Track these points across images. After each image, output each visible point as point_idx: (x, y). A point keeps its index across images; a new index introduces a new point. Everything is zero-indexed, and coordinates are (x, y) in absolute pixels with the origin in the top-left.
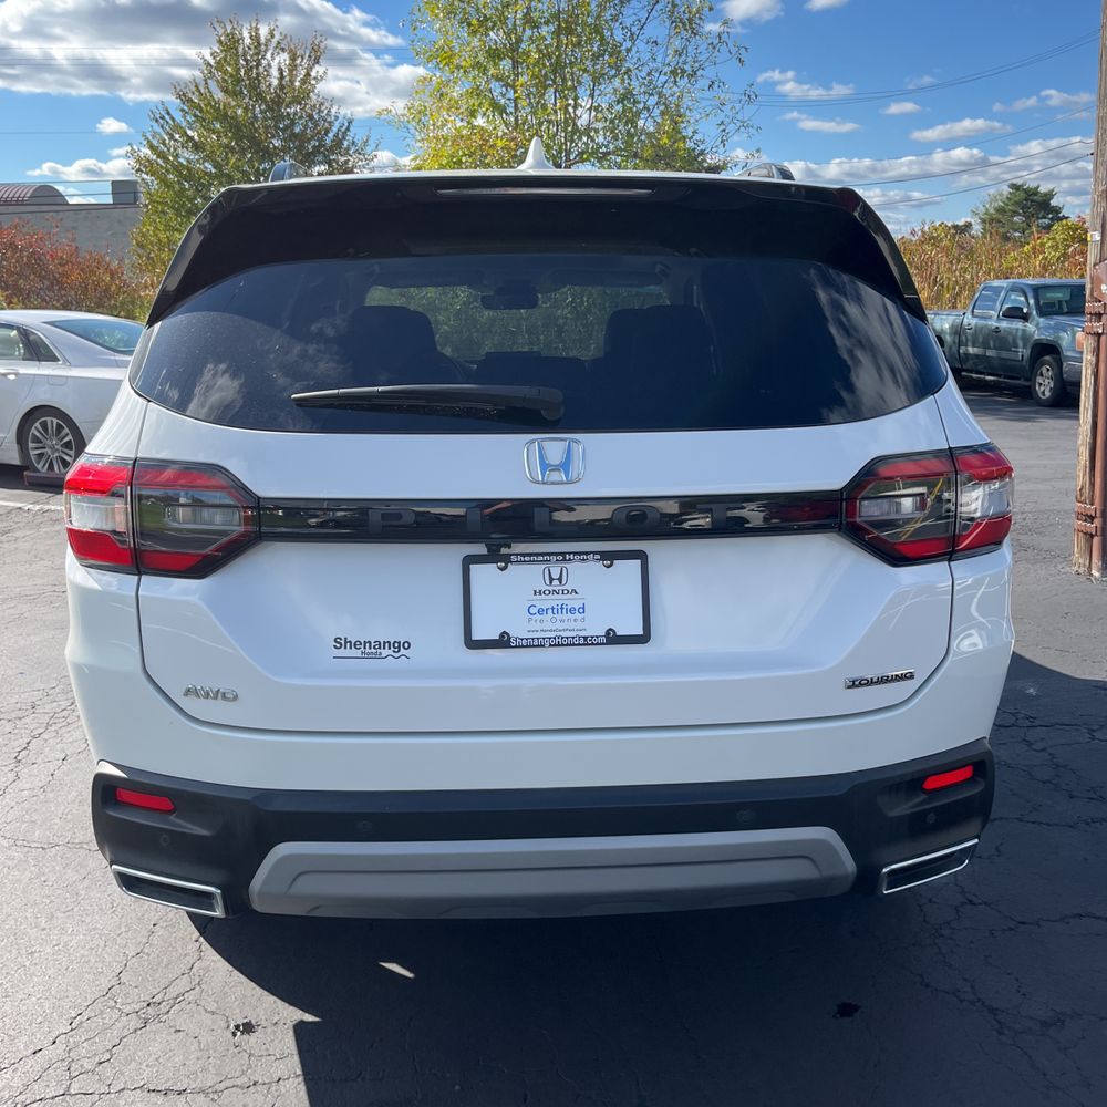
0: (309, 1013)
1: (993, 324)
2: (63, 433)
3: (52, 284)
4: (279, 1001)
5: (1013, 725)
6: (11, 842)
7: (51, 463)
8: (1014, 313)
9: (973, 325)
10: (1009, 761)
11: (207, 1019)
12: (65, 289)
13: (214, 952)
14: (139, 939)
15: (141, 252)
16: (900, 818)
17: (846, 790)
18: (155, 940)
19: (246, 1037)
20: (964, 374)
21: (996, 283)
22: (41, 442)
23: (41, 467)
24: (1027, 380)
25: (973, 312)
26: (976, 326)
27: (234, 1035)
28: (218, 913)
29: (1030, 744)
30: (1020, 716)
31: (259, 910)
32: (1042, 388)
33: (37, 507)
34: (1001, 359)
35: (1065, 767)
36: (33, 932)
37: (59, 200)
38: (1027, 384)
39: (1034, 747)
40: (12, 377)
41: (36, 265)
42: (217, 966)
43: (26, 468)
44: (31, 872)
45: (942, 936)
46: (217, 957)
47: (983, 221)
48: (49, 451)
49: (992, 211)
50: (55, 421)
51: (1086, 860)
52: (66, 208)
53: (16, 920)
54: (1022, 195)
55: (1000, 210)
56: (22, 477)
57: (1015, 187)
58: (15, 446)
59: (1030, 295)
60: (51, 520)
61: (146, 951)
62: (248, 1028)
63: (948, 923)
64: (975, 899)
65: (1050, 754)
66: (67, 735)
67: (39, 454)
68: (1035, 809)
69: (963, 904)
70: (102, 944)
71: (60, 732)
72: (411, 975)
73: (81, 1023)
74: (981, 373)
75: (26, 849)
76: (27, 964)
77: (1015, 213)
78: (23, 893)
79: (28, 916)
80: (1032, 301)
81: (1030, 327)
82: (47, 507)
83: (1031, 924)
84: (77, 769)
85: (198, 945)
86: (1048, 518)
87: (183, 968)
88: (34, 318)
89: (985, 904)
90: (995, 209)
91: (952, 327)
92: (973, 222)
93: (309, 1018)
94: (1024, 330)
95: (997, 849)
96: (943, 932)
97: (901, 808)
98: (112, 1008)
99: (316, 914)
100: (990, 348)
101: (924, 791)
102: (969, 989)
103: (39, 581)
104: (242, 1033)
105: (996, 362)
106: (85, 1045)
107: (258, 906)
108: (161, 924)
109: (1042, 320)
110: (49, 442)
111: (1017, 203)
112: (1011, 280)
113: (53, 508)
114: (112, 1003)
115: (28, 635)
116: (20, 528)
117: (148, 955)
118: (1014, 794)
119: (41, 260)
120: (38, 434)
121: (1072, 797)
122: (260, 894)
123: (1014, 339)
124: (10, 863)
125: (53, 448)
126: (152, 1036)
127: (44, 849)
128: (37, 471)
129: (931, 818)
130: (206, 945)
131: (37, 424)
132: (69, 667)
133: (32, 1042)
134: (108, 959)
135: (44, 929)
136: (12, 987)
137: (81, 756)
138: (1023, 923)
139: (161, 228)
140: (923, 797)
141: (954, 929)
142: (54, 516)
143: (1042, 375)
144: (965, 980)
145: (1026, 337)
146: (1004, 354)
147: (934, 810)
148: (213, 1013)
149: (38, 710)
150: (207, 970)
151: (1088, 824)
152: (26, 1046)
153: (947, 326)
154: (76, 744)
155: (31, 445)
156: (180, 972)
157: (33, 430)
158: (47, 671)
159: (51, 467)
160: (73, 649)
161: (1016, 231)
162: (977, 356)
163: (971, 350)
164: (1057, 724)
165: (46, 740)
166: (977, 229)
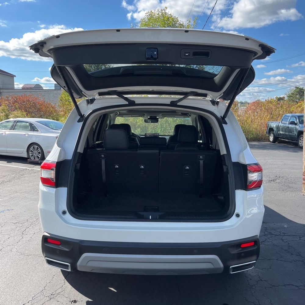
0: (90, 299)
1: (287, 125)
2: (38, 150)
3: (38, 110)
4: (83, 296)
5: (279, 235)
6: (20, 254)
7: (35, 157)
8: (293, 123)
9: (282, 126)
10: (277, 244)
11: (65, 299)
12: (41, 112)
13: (68, 283)
14: (50, 279)
15: (61, 102)
16: (234, 254)
17: (220, 246)
18: (54, 279)
19: (74, 304)
20: (279, 139)
21: (288, 115)
22: (33, 152)
23: (32, 158)
24: (297, 141)
25: (282, 122)
26: (283, 126)
27: (72, 303)
28: (69, 270)
29: (283, 240)
30: (282, 233)
31: (79, 270)
32: (301, 143)
33: (31, 169)
34: (289, 135)
35: (292, 247)
36: (24, 276)
37: (41, 88)
38: (297, 142)
39: (284, 241)
40: (27, 135)
41: (34, 106)
42: (68, 287)
43: (28, 158)
44: (25, 261)
45: (252, 288)
46: (69, 284)
47: (288, 97)
48: (34, 154)
49: (290, 94)
50: (37, 146)
51: (293, 271)
52: (43, 90)
53: (21, 273)
54: (299, 90)
55: (293, 94)
56: (27, 161)
57: (297, 88)
58: (26, 153)
59: (297, 118)
60: (34, 172)
61: (52, 282)
62: (75, 302)
63: (254, 285)
64: (262, 280)
65: (288, 243)
66: (35, 228)
67: (32, 155)
68: (282, 257)
69: (259, 280)
70: (41, 280)
71: (34, 227)
72: (116, 291)
73: (35, 298)
74: (285, 139)
75: (24, 256)
76: (23, 283)
77: (297, 95)
78: (23, 266)
79: (24, 272)
80: (298, 120)
81: (297, 127)
82: (33, 169)
83: (276, 286)
84: (37, 236)
85: (64, 281)
86: (298, 180)
87: (60, 286)
88: (33, 120)
89: (265, 281)
90: (291, 94)
91: (276, 126)
92: (285, 97)
93: (90, 300)
94: (296, 128)
95: (270, 267)
96: (253, 287)
97: (235, 251)
98: (43, 295)
99: (93, 271)
100: (286, 132)
101: (241, 248)
102: (257, 302)
103: (30, 188)
104: (74, 303)
105: (288, 136)
106: (36, 303)
107: (79, 269)
108: (55, 275)
109: (300, 125)
110: (35, 152)
111: (297, 92)
112: (292, 114)
113: (35, 169)
114: (43, 294)
115: (27, 202)
116: (26, 174)
117: (52, 283)
118: (277, 253)
119: (35, 104)
120: (32, 150)
121: (292, 254)
122: (79, 266)
123: (293, 130)
124: (19, 259)
125: (35, 153)
126: (52, 302)
127: (28, 256)
128: (31, 159)
129: (243, 254)
130: (66, 281)
131: (32, 147)
132: (39, 209)
133: (23, 302)
134: (42, 283)
135: (27, 275)
136: (19, 289)
137: (38, 233)
138: (274, 286)
139: (66, 96)
140: (241, 249)
141: (256, 287)
142: (35, 171)
143: (301, 140)
144: (257, 299)
145: (296, 129)
146: (290, 134)
147: (243, 252)
148: (67, 297)
149: (28, 221)
150: (66, 287)
151: (295, 261)
152: (22, 303)
153: (275, 126)
154: (37, 230)
155: (30, 152)
156: (59, 287)
157: (31, 149)
158: (31, 211)
159: (35, 158)
160: (40, 205)
161: (297, 99)
162: (283, 134)
163: (281, 132)
164: (291, 235)
165: (30, 229)
166: (286, 98)
